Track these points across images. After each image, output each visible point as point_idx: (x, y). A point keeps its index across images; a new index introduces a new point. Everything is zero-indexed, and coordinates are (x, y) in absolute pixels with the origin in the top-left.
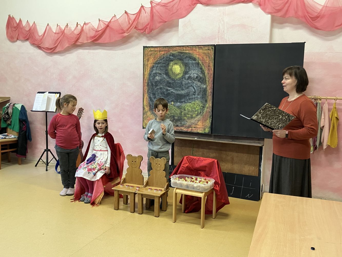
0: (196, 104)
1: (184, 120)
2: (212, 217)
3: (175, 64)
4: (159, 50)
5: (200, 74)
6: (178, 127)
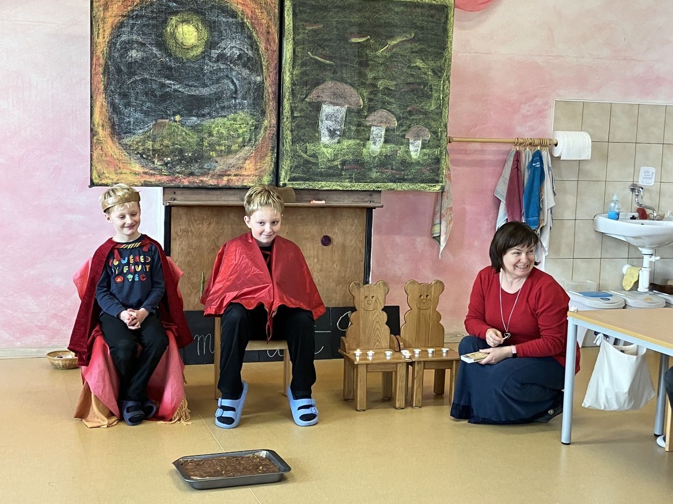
0: (238, 119)
1: (210, 158)
3: (183, 22)
5: (247, 50)
6: (194, 177)
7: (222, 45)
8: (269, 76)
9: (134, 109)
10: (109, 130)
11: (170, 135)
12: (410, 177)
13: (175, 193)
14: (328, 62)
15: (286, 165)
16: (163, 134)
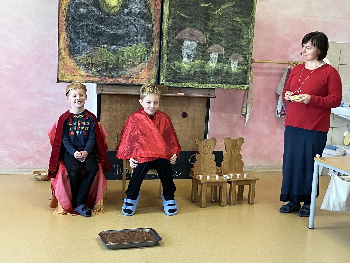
0: (138, 47)
1: (122, 68)
5: (144, 10)
6: (114, 78)
7: (130, 6)
8: (156, 24)
9: (82, 40)
10: (68, 52)
11: (101, 55)
12: (230, 81)
13: (103, 87)
14: (188, 17)
15: (164, 73)
16: (97, 55)
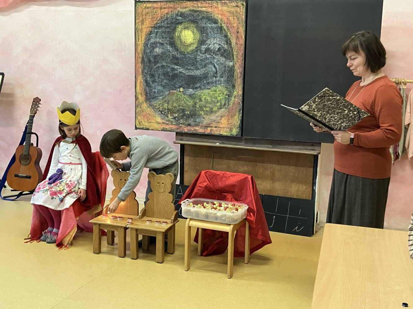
0: (217, 90)
1: (200, 115)
2: (244, 262)
3: (185, 29)
4: (159, 6)
5: (224, 45)
6: (191, 127)
7: (208, 42)
8: (238, 62)
9: (157, 83)
10: (145, 96)
11: (177, 100)
13: (182, 136)
16: (173, 99)
